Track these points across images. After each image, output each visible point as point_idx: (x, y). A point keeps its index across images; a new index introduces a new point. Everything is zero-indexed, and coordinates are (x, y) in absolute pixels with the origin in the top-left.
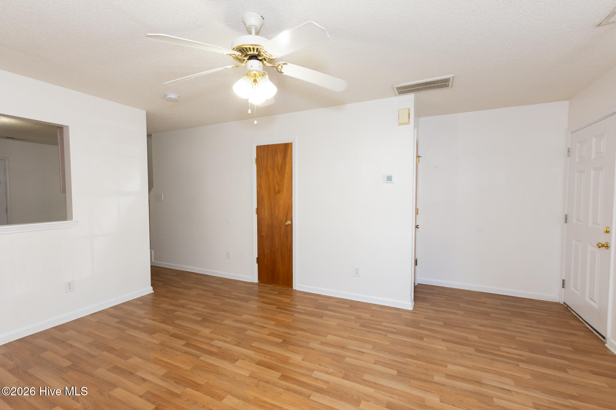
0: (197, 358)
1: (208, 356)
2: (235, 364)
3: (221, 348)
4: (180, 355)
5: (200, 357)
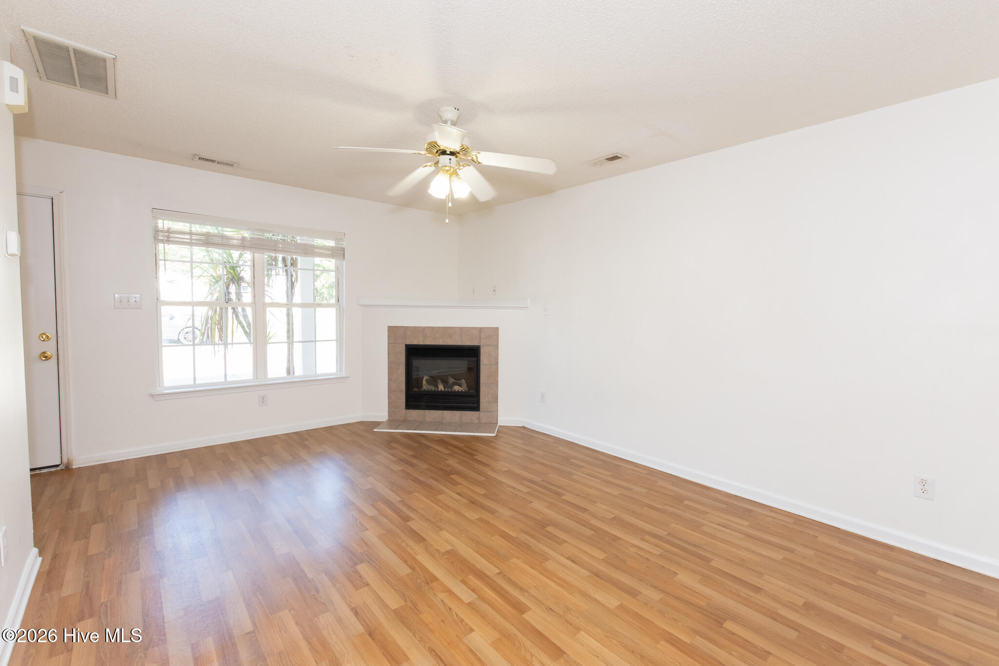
0: (502, 573)
1: (485, 572)
2: (451, 548)
3: (461, 581)
4: (532, 587)
5: (499, 573)
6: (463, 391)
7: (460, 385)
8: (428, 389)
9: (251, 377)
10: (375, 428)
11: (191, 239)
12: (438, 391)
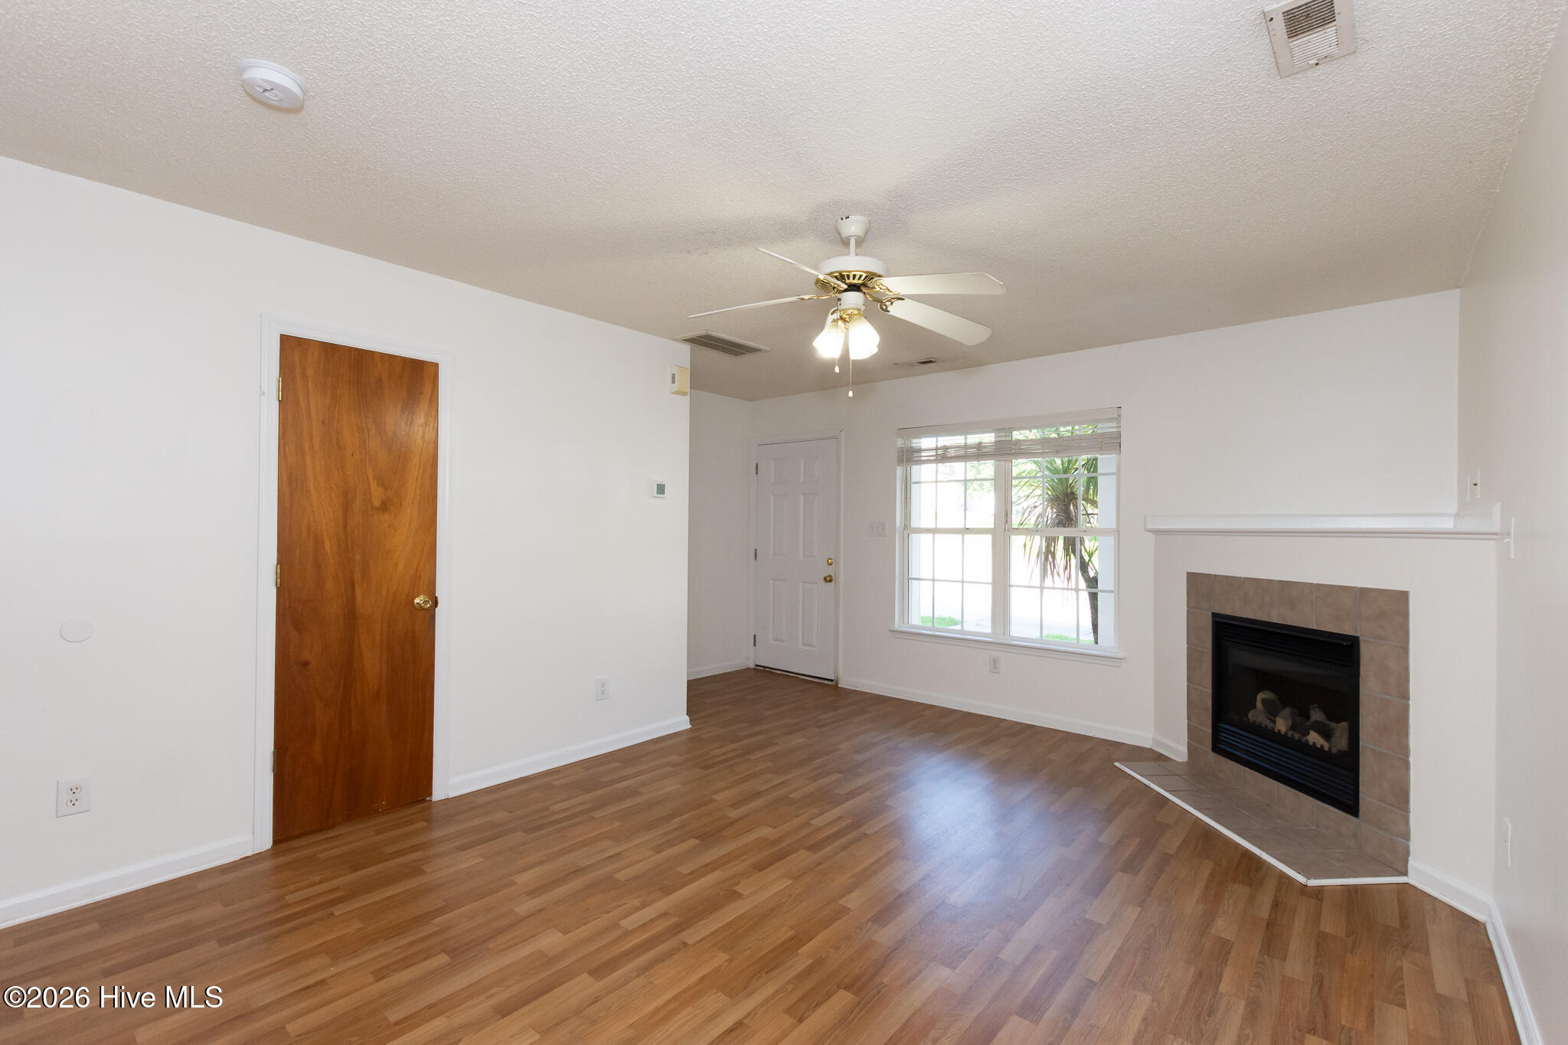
6: (1326, 749)
7: (1327, 735)
8: (1254, 722)
9: (988, 630)
10: (1118, 761)
11: (937, 455)
12: (1273, 730)
